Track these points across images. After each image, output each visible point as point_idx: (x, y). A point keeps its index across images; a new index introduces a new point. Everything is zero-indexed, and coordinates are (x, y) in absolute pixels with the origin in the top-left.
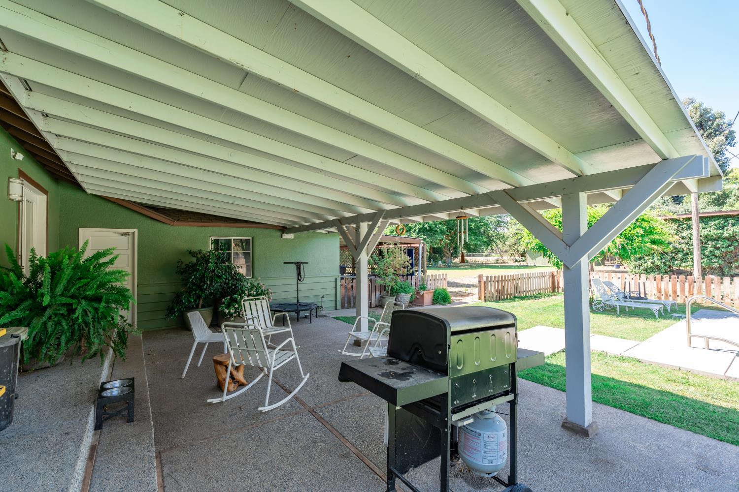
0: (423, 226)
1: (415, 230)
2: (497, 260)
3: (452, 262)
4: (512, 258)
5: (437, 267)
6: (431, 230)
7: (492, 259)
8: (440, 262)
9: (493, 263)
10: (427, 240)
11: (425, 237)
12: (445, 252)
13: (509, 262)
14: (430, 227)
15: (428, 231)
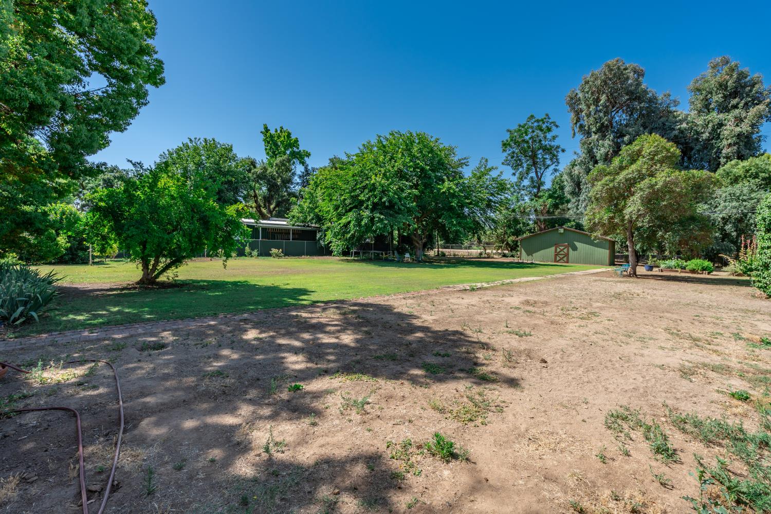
0: (381, 199)
1: (368, 206)
2: (481, 254)
3: (425, 255)
4: (499, 251)
5: (403, 262)
6: (392, 205)
7: (475, 251)
8: (407, 255)
9: (475, 258)
10: (386, 222)
11: (382, 217)
12: (415, 240)
13: (495, 256)
14: (390, 201)
15: (387, 208)
